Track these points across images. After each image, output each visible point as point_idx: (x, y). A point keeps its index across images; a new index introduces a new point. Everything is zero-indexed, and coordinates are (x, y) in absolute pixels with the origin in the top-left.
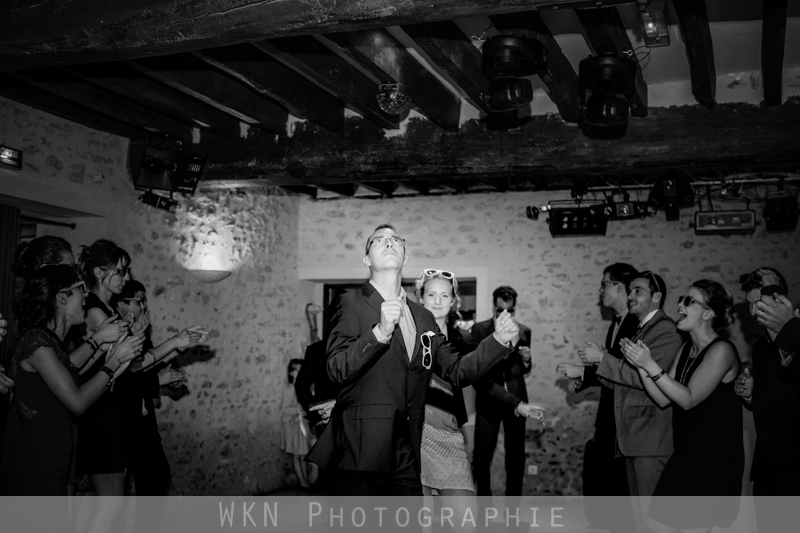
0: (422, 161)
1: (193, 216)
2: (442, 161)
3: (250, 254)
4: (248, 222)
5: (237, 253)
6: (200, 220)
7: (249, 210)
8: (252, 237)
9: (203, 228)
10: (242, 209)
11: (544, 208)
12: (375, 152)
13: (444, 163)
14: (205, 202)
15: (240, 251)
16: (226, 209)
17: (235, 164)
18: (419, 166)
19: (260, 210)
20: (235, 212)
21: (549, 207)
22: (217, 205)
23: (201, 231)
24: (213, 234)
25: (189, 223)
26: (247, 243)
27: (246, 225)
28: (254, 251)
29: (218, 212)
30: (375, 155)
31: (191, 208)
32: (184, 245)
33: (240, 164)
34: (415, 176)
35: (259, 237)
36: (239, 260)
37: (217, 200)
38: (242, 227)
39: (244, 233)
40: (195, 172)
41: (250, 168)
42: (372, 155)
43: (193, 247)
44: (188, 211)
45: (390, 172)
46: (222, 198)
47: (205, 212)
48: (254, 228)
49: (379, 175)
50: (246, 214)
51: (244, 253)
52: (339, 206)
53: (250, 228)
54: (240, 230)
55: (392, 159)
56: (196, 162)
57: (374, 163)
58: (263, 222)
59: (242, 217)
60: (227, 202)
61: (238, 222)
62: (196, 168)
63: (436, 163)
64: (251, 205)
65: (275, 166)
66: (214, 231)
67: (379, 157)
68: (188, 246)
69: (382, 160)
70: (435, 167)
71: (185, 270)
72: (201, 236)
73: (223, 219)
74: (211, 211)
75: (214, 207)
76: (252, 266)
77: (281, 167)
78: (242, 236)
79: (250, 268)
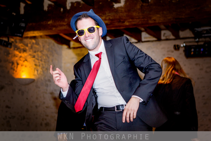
0: (132, 18)
1: (17, 53)
2: (142, 17)
3: (42, 73)
4: (41, 57)
5: (36, 72)
6: (20, 55)
7: (41, 52)
8: (42, 64)
9: (21, 59)
10: (38, 51)
11: (182, 45)
12: (109, 14)
13: (143, 18)
14: (22, 46)
15: (37, 71)
16: (31, 50)
17: (42, 23)
18: (131, 20)
19: (45, 52)
20: (35, 52)
21: (184, 45)
22: (27, 48)
23: (20, 60)
24: (26, 62)
25: (15, 56)
26: (40, 67)
27: (40, 59)
28: (43, 71)
29: (28, 51)
30: (110, 16)
31: (16, 49)
32: (13, 66)
33: (44, 23)
34: (129, 25)
35: (45, 65)
36: (37, 76)
37: (27, 46)
38: (38, 60)
39: (39, 62)
40: (23, 27)
41: (49, 24)
42: (108, 16)
43: (17, 67)
44: (14, 50)
45: (117, 24)
46: (29, 45)
47: (22, 51)
48: (43, 60)
49: (111, 26)
50: (39, 54)
51: (39, 72)
52: (81, 51)
53: (41, 60)
54: (37, 61)
55: (118, 17)
56: (23, 22)
57: (109, 19)
58: (47, 58)
59: (38, 55)
60: (32, 48)
61: (36, 57)
62: (23, 25)
63: (139, 18)
64: (42, 49)
65: (62, 23)
66: (26, 60)
67: (112, 17)
68: (15, 67)
69: (113, 18)
70: (138, 20)
71: (13, 78)
72: (21, 62)
73: (30, 55)
74: (25, 51)
75: (26, 49)
76: (43, 79)
77: (64, 24)
78: (38, 64)
79: (42, 80)
